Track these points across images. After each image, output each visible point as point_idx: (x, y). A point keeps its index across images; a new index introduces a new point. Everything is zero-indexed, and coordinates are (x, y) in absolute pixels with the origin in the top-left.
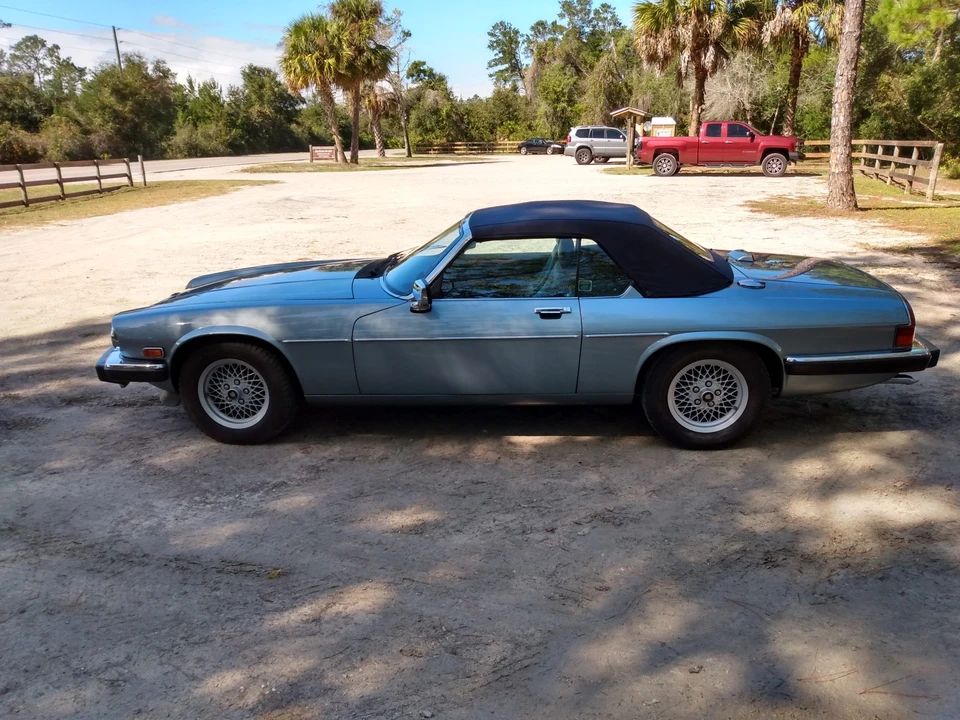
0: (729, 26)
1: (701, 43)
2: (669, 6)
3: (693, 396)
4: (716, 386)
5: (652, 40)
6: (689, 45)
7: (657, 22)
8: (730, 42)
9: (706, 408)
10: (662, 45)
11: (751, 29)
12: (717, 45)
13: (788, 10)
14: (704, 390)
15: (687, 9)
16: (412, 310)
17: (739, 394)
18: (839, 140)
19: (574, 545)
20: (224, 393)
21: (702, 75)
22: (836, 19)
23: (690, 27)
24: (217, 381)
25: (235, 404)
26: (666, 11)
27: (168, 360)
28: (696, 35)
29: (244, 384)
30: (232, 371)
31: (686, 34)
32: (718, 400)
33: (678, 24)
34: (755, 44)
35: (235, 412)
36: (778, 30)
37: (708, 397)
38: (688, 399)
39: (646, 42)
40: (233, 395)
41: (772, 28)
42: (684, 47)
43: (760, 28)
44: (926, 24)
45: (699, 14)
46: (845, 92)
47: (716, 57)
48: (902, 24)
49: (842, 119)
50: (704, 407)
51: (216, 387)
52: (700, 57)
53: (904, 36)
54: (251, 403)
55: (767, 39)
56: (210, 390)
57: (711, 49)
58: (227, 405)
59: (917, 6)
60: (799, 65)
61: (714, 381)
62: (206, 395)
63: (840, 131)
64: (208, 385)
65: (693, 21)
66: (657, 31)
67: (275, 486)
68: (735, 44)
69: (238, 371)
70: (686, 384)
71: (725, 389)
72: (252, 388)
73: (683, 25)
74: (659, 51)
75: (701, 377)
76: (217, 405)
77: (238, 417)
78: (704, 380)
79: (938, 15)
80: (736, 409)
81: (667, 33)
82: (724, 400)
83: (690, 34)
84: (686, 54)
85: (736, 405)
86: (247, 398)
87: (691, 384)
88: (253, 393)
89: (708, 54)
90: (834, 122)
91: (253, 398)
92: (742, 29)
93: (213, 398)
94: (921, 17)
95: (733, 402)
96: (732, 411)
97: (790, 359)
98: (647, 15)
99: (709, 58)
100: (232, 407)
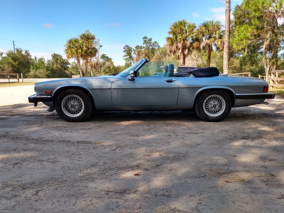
0: (191, 43)
1: (184, 48)
2: (175, 38)
3: (210, 106)
4: (216, 103)
5: (171, 47)
6: (181, 48)
7: (172, 42)
8: (192, 48)
9: (214, 109)
10: (174, 48)
11: (197, 44)
12: (188, 48)
13: (207, 40)
14: (213, 104)
15: (180, 39)
16: (129, 80)
17: (223, 105)
18: (226, 68)
19: (185, 138)
20: (70, 106)
21: (185, 57)
22: (219, 43)
23: (181, 43)
24: (67, 102)
25: (73, 109)
26: (175, 39)
27: (53, 95)
28: (183, 46)
29: (76, 103)
30: (72, 99)
31: (180, 45)
32: (217, 107)
33: (178, 43)
34: (198, 49)
35: (72, 112)
36: (204, 45)
37: (214, 106)
38: (208, 107)
39: (170, 47)
40: (73, 106)
41: (203, 44)
42: (180, 49)
43: (200, 44)
44: (243, 44)
45: (183, 40)
46: (226, 55)
47: (188, 51)
48: (237, 44)
49: (226, 62)
50: (213, 109)
51: (67, 104)
52: (184, 52)
53: (237, 47)
54: (78, 109)
55: (202, 47)
56: (65, 105)
57: (187, 49)
58: (70, 110)
59: (240, 39)
60: (210, 55)
61: (216, 101)
62: (64, 107)
63: (226, 66)
64: (64, 103)
65: (182, 42)
66: (172, 44)
67: (88, 129)
68: (193, 48)
69: (75, 99)
70: (208, 102)
71: (219, 104)
72: (79, 104)
73: (179, 43)
74: (173, 49)
75: (212, 100)
76: (67, 110)
77: (73, 114)
78: (213, 101)
79: (246, 41)
80: (222, 110)
81: (175, 45)
82: (219, 107)
83: (181, 45)
84: (180, 51)
85: (222, 108)
86: (77, 107)
87: (209, 102)
88: (79, 106)
89: (186, 51)
90: (224, 63)
91: (79, 107)
92: (195, 45)
93: (66, 108)
94: (241, 42)
95: (221, 108)
96: (221, 110)
97: (237, 94)
98: (170, 40)
99: (186, 52)
100: (72, 111)
